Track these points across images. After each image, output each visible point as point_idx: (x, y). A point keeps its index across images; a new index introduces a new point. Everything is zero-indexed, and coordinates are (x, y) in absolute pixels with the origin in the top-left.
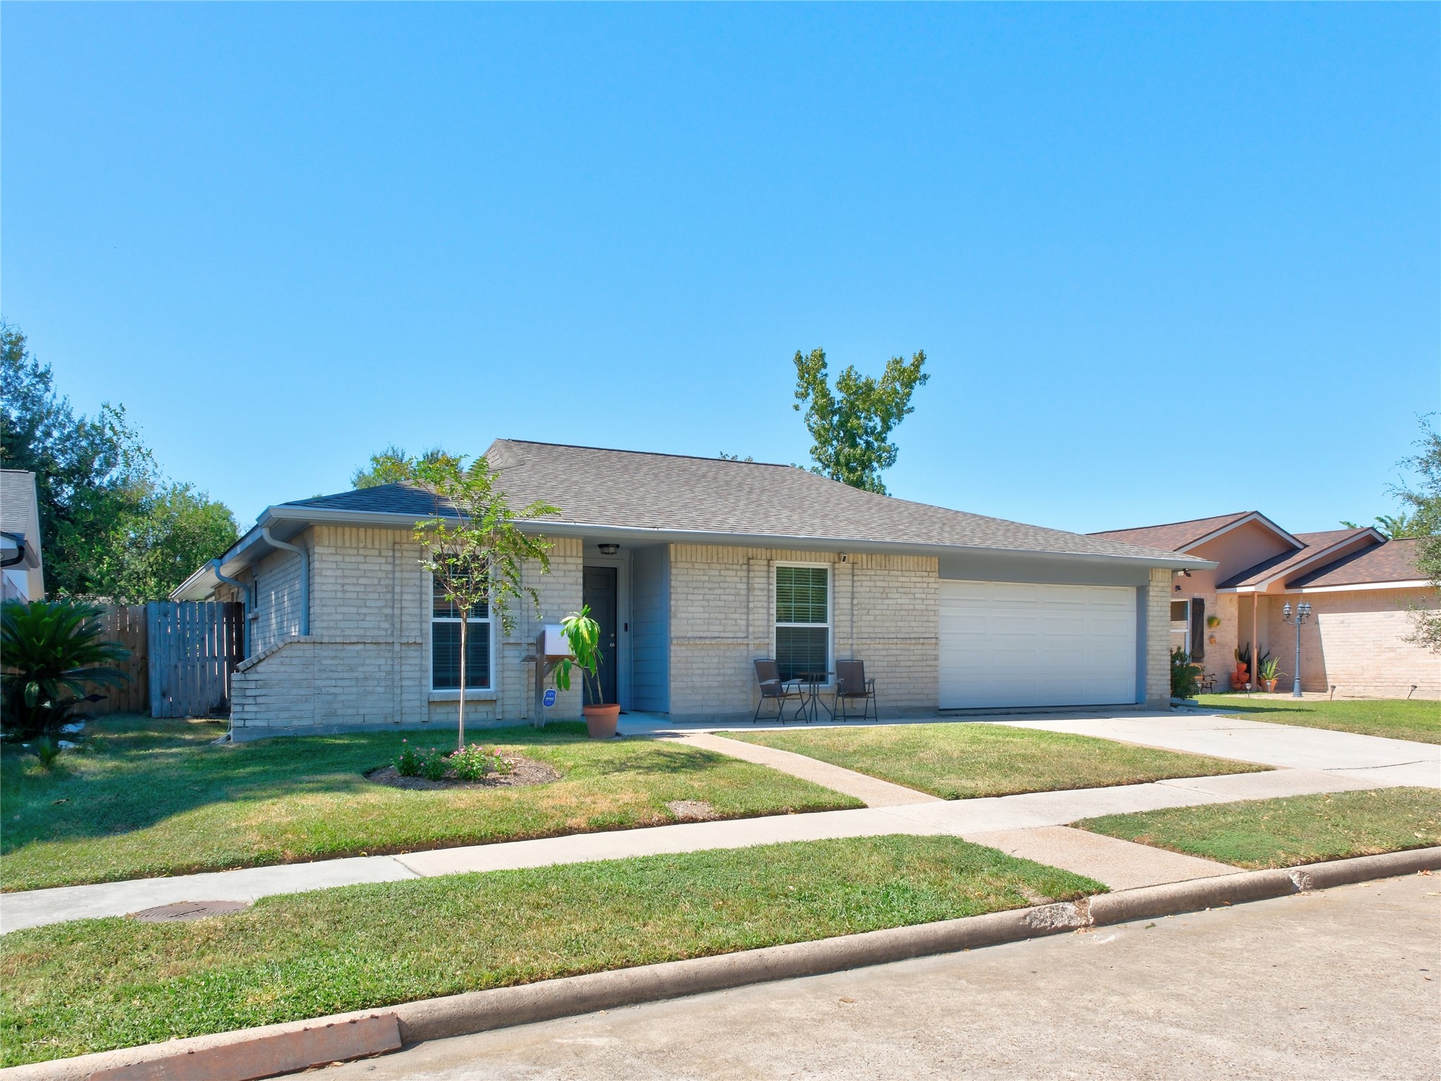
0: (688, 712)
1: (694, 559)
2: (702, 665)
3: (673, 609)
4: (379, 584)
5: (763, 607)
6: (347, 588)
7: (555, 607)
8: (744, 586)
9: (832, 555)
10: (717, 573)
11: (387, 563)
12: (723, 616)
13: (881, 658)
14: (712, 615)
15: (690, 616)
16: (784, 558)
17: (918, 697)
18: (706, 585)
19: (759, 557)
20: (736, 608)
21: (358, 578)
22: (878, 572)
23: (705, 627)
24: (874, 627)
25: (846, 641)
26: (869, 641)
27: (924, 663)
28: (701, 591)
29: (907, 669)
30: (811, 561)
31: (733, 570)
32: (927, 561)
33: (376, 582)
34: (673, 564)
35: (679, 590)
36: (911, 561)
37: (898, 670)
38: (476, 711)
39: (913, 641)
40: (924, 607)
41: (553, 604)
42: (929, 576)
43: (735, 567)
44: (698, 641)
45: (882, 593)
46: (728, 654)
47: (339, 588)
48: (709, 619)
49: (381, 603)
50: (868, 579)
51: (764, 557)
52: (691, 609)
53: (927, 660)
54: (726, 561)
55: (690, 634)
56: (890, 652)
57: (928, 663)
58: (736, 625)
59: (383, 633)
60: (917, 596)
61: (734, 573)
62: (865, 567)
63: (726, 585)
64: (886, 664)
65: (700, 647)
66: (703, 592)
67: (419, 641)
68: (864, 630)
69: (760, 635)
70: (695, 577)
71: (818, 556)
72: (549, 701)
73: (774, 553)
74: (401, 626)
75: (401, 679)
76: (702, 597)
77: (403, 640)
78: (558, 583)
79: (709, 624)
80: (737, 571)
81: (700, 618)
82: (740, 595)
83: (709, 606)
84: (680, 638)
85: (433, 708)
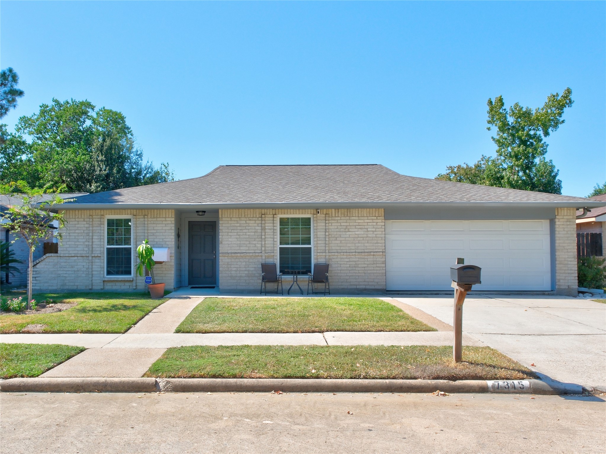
0: (229, 288)
1: (231, 216)
2: (236, 266)
3: (220, 240)
4: (84, 233)
5: (271, 238)
6: (71, 234)
7: (161, 240)
8: (260, 228)
9: (312, 211)
10: (244, 222)
11: (87, 224)
12: (248, 242)
13: (346, 263)
14: (242, 242)
15: (230, 243)
16: (283, 213)
17: (370, 283)
18: (238, 228)
19: (268, 213)
20: (255, 238)
21: (75, 230)
22: (342, 218)
23: (238, 248)
24: (340, 246)
25: (321, 254)
26: (336, 254)
27: (375, 265)
28: (235, 231)
29: (363, 269)
30: (299, 214)
31: (253, 220)
32: (376, 211)
33: (82, 231)
34: (220, 219)
35: (224, 231)
36: (365, 212)
37: (357, 269)
38: (124, 285)
39: (366, 254)
40: (374, 236)
41: (160, 239)
42: (377, 219)
43: (254, 219)
44: (233, 255)
45: (345, 229)
46: (251, 261)
47: (68, 234)
48: (240, 244)
49: (84, 240)
50: (336, 222)
51: (271, 213)
52: (230, 240)
53: (377, 264)
54: (249, 216)
55: (229, 252)
56: (351, 260)
57: (378, 265)
58: (255, 246)
59: (85, 252)
60: (369, 230)
61: (254, 222)
62: (334, 215)
63: (249, 228)
64: (348, 266)
65: (235, 257)
66: (237, 231)
67: (99, 255)
68: (334, 248)
69: (269, 251)
70: (232, 225)
71: (305, 211)
72: (148, 281)
73: (277, 210)
74: (92, 249)
75: (92, 271)
76: (236, 234)
77: (93, 255)
78: (162, 229)
79: (240, 246)
80: (255, 221)
81: (235, 244)
82: (257, 232)
83: (240, 238)
84: (224, 253)
85: (105, 283)
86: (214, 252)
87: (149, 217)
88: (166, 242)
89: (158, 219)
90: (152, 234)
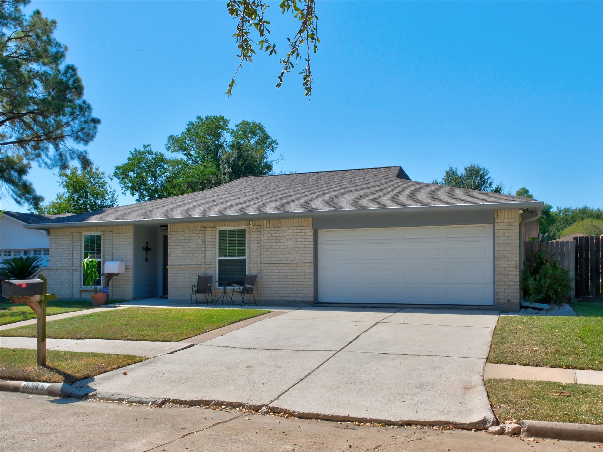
1: (178, 230)
2: (181, 277)
3: (169, 253)
4: (67, 248)
5: (210, 250)
6: (58, 250)
7: (123, 254)
8: (201, 241)
9: (246, 222)
10: (188, 235)
11: (69, 240)
12: (191, 255)
13: (276, 274)
15: (177, 255)
16: (220, 226)
17: (298, 295)
18: (184, 241)
19: (208, 226)
20: (197, 251)
21: (61, 246)
22: (273, 229)
23: (183, 260)
24: (271, 258)
25: (253, 265)
26: (267, 265)
27: (303, 277)
28: (181, 244)
29: (292, 280)
30: (235, 226)
31: (195, 233)
32: (305, 220)
33: (66, 247)
34: (169, 233)
35: (172, 244)
36: (294, 221)
37: (286, 280)
39: (295, 265)
40: (303, 246)
42: (305, 229)
43: (196, 232)
44: (179, 267)
45: (276, 240)
47: (56, 250)
48: (185, 256)
49: (67, 255)
50: (267, 233)
51: (211, 226)
52: (177, 252)
53: (305, 275)
54: (192, 230)
55: (176, 264)
56: (281, 271)
57: (306, 276)
58: (197, 259)
59: (68, 265)
60: (298, 240)
61: (196, 235)
62: (265, 227)
63: (193, 241)
64: (278, 277)
65: (180, 269)
68: (265, 259)
69: (209, 263)
70: (178, 238)
71: (240, 223)
73: (216, 223)
74: (72, 263)
75: (72, 282)
76: (181, 247)
77: (73, 268)
78: (124, 244)
79: (185, 259)
80: (197, 234)
81: (181, 256)
82: (199, 245)
83: (185, 251)
84: (171, 265)
85: (82, 293)
87: (114, 233)
88: (126, 255)
89: (121, 235)
90: (116, 249)
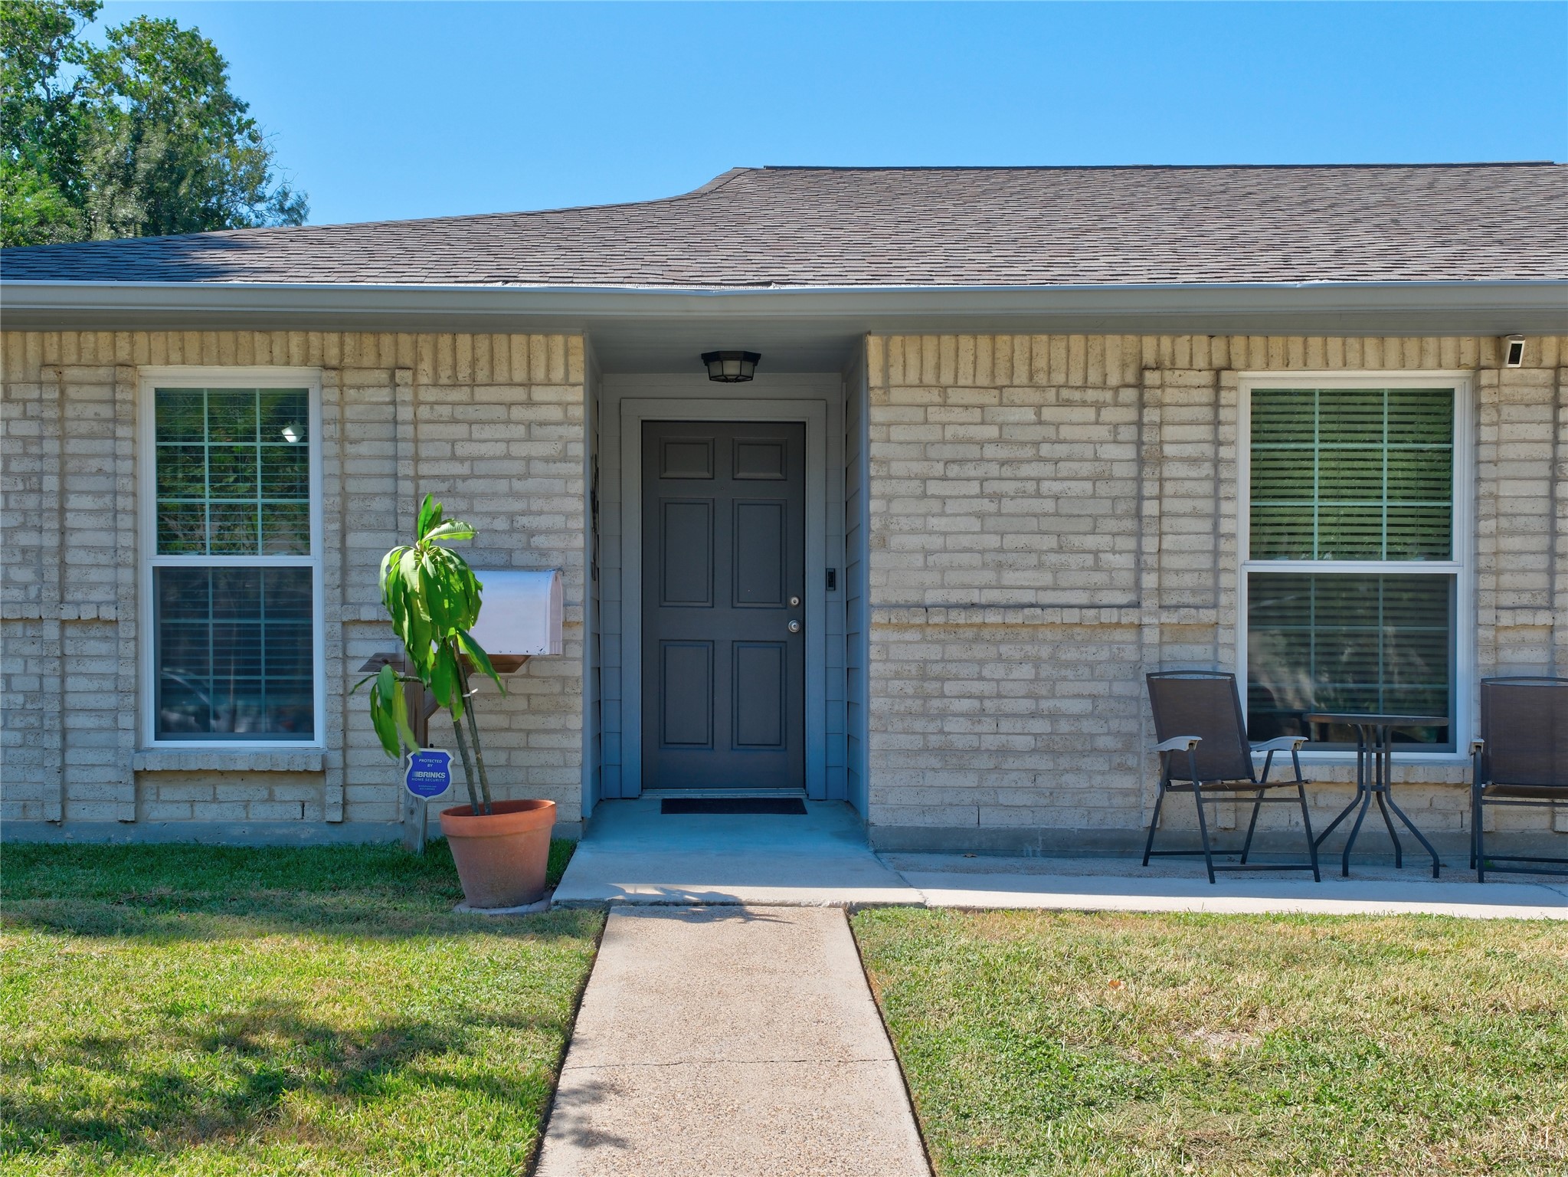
0: (929, 821)
1: (947, 378)
2: (976, 687)
3: (875, 524)
5: (1195, 514)
7: (501, 524)
8: (1129, 452)
9: (1468, 345)
10: (1030, 415)
11: (25, 417)
12: (1051, 542)
14: (1010, 541)
15: (937, 542)
16: (1277, 361)
18: (990, 451)
19: (1182, 360)
20: (1095, 518)
23: (989, 576)
25: (1524, 618)
28: (970, 470)
30: (1383, 366)
31: (1084, 404)
34: (874, 396)
38: (271, 799)
41: (494, 515)
43: (1091, 395)
44: (958, 618)
46: (1071, 654)
48: (1001, 550)
49: (9, 521)
51: (1200, 361)
52: (935, 523)
54: (1059, 378)
55: (931, 597)
58: (1097, 568)
59: (16, 594)
61: (1090, 414)
63: (1061, 450)
65: (969, 634)
66: (980, 472)
67: (108, 613)
69: (1188, 599)
70: (949, 432)
71: (1422, 351)
72: (425, 782)
73: (1239, 342)
74: (62, 577)
75: (63, 713)
76: (974, 488)
77: (69, 613)
78: (508, 457)
79: (1000, 566)
80: (1099, 406)
81: (970, 550)
82: (1111, 478)
83: (999, 514)
84: (897, 606)
85: (148, 786)
86: (794, 601)
87: (424, 379)
88: (532, 533)
89: (482, 394)
90: (443, 487)
